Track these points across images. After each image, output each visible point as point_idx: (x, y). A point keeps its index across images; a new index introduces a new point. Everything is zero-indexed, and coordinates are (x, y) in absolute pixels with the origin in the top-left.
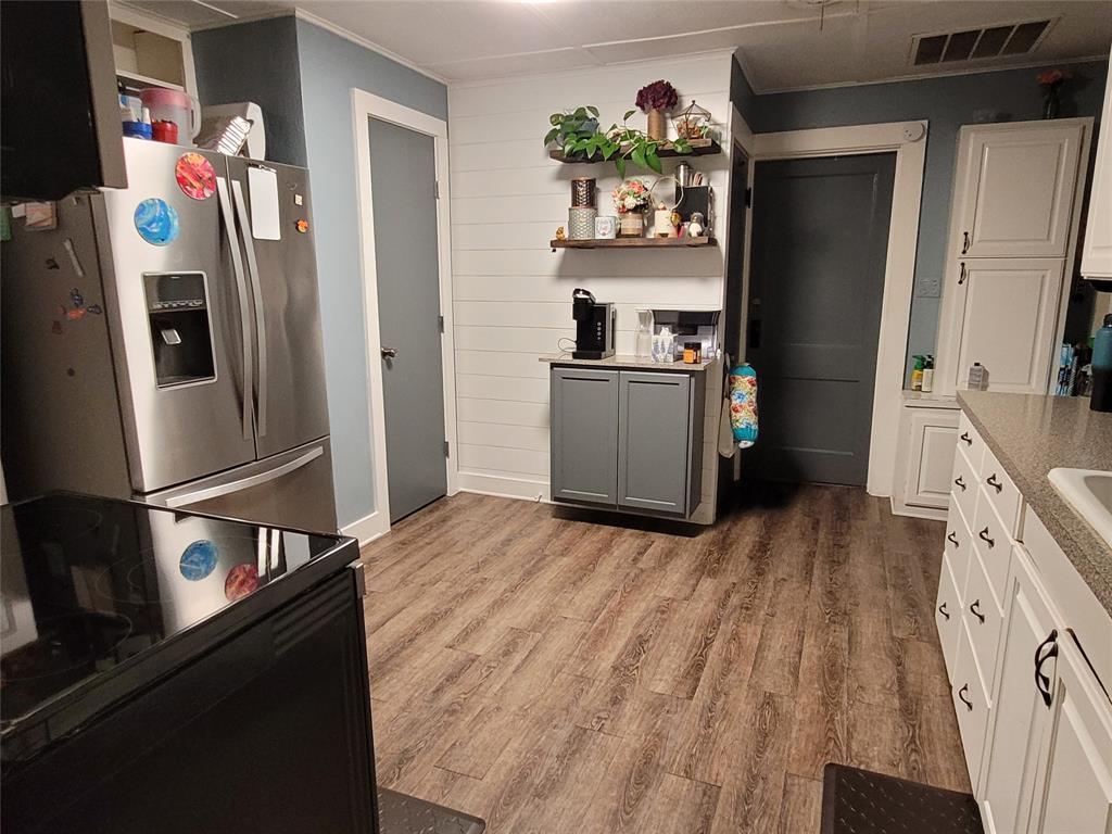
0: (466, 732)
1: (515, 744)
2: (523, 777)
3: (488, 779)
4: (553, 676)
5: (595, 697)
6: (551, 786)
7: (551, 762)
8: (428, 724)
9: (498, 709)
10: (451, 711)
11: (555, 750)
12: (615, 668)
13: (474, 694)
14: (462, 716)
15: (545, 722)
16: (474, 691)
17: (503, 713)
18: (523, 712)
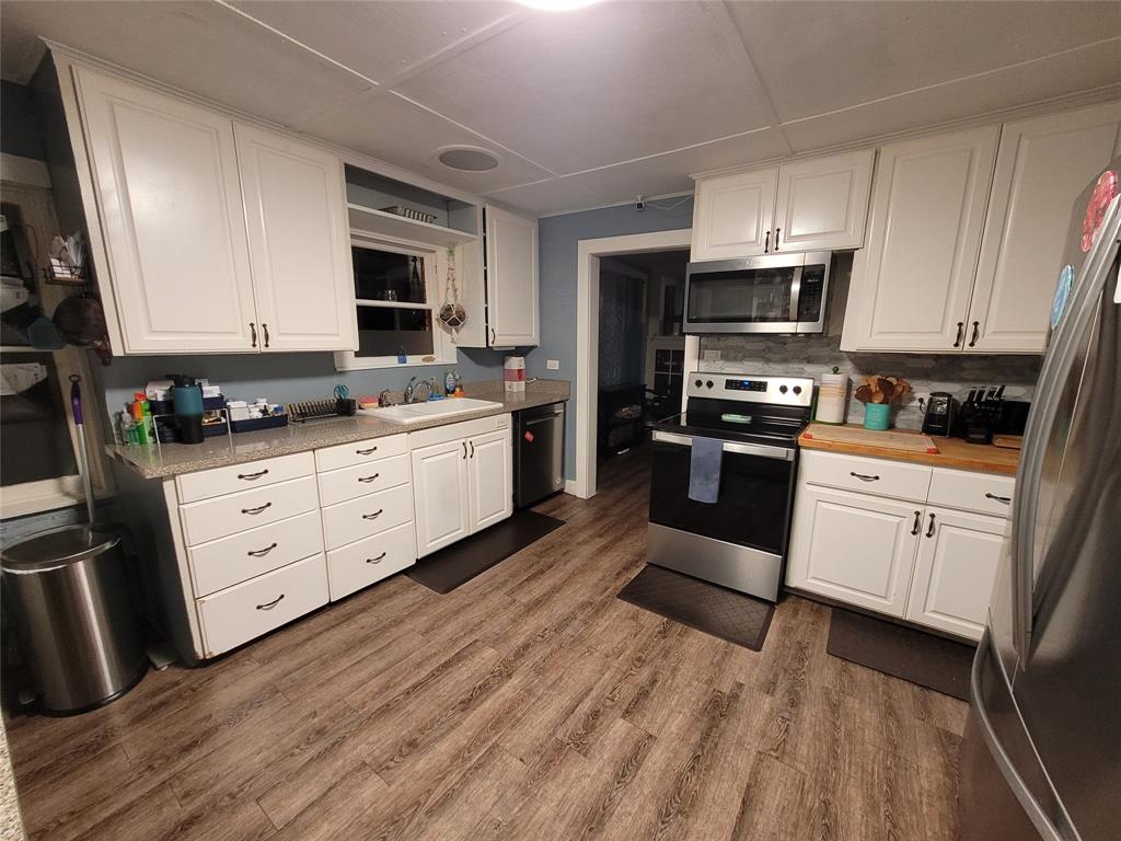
0: (629, 642)
1: (599, 630)
2: (597, 612)
3: (615, 615)
4: (561, 678)
5: (538, 654)
6: (583, 606)
7: (580, 617)
8: (655, 653)
9: (607, 656)
10: (640, 661)
11: (576, 623)
12: (510, 676)
13: (625, 673)
14: (632, 655)
15: (578, 640)
16: (626, 676)
17: (605, 652)
18: (590, 651)
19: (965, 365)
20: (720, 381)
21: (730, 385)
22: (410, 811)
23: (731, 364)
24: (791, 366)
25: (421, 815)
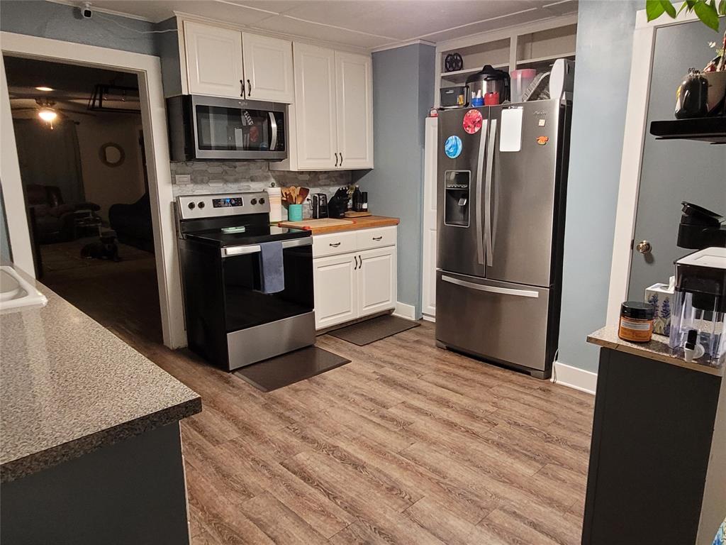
5: (316, 433)
12: (335, 447)
19: (320, 177)
20: (208, 202)
21: (216, 203)
22: (443, 485)
23: (200, 186)
24: (242, 184)
25: (446, 481)
